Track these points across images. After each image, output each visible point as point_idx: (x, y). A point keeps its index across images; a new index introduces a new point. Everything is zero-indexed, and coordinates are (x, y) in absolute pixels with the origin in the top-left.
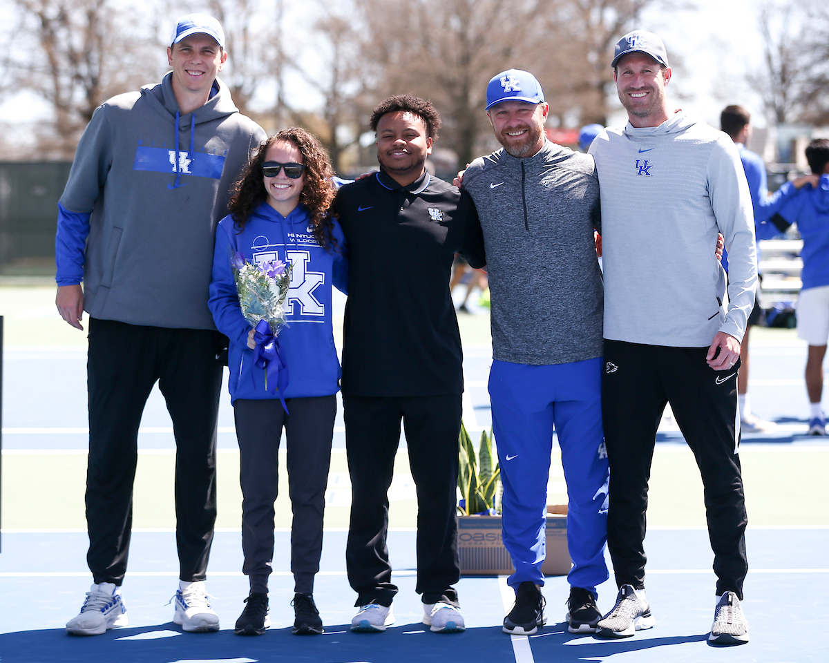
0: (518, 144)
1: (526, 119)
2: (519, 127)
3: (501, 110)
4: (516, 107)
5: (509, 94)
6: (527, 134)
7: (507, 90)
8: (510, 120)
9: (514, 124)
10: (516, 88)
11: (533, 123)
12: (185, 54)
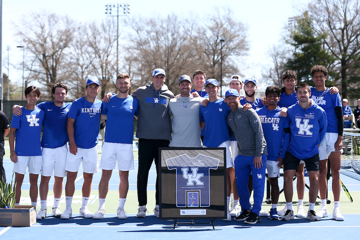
0: (233, 106)
1: (235, 100)
2: (233, 102)
3: (229, 98)
4: (232, 97)
5: (230, 94)
6: (235, 104)
7: (230, 93)
8: (231, 100)
9: (232, 101)
10: (232, 93)
11: (236, 101)
12: (157, 78)
